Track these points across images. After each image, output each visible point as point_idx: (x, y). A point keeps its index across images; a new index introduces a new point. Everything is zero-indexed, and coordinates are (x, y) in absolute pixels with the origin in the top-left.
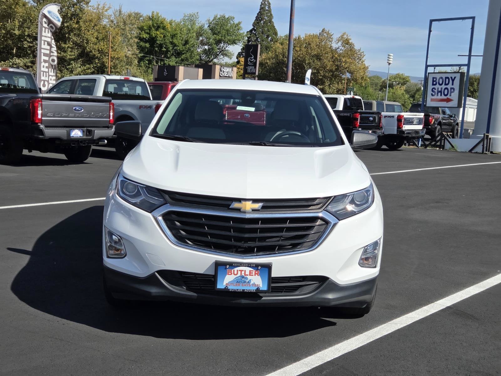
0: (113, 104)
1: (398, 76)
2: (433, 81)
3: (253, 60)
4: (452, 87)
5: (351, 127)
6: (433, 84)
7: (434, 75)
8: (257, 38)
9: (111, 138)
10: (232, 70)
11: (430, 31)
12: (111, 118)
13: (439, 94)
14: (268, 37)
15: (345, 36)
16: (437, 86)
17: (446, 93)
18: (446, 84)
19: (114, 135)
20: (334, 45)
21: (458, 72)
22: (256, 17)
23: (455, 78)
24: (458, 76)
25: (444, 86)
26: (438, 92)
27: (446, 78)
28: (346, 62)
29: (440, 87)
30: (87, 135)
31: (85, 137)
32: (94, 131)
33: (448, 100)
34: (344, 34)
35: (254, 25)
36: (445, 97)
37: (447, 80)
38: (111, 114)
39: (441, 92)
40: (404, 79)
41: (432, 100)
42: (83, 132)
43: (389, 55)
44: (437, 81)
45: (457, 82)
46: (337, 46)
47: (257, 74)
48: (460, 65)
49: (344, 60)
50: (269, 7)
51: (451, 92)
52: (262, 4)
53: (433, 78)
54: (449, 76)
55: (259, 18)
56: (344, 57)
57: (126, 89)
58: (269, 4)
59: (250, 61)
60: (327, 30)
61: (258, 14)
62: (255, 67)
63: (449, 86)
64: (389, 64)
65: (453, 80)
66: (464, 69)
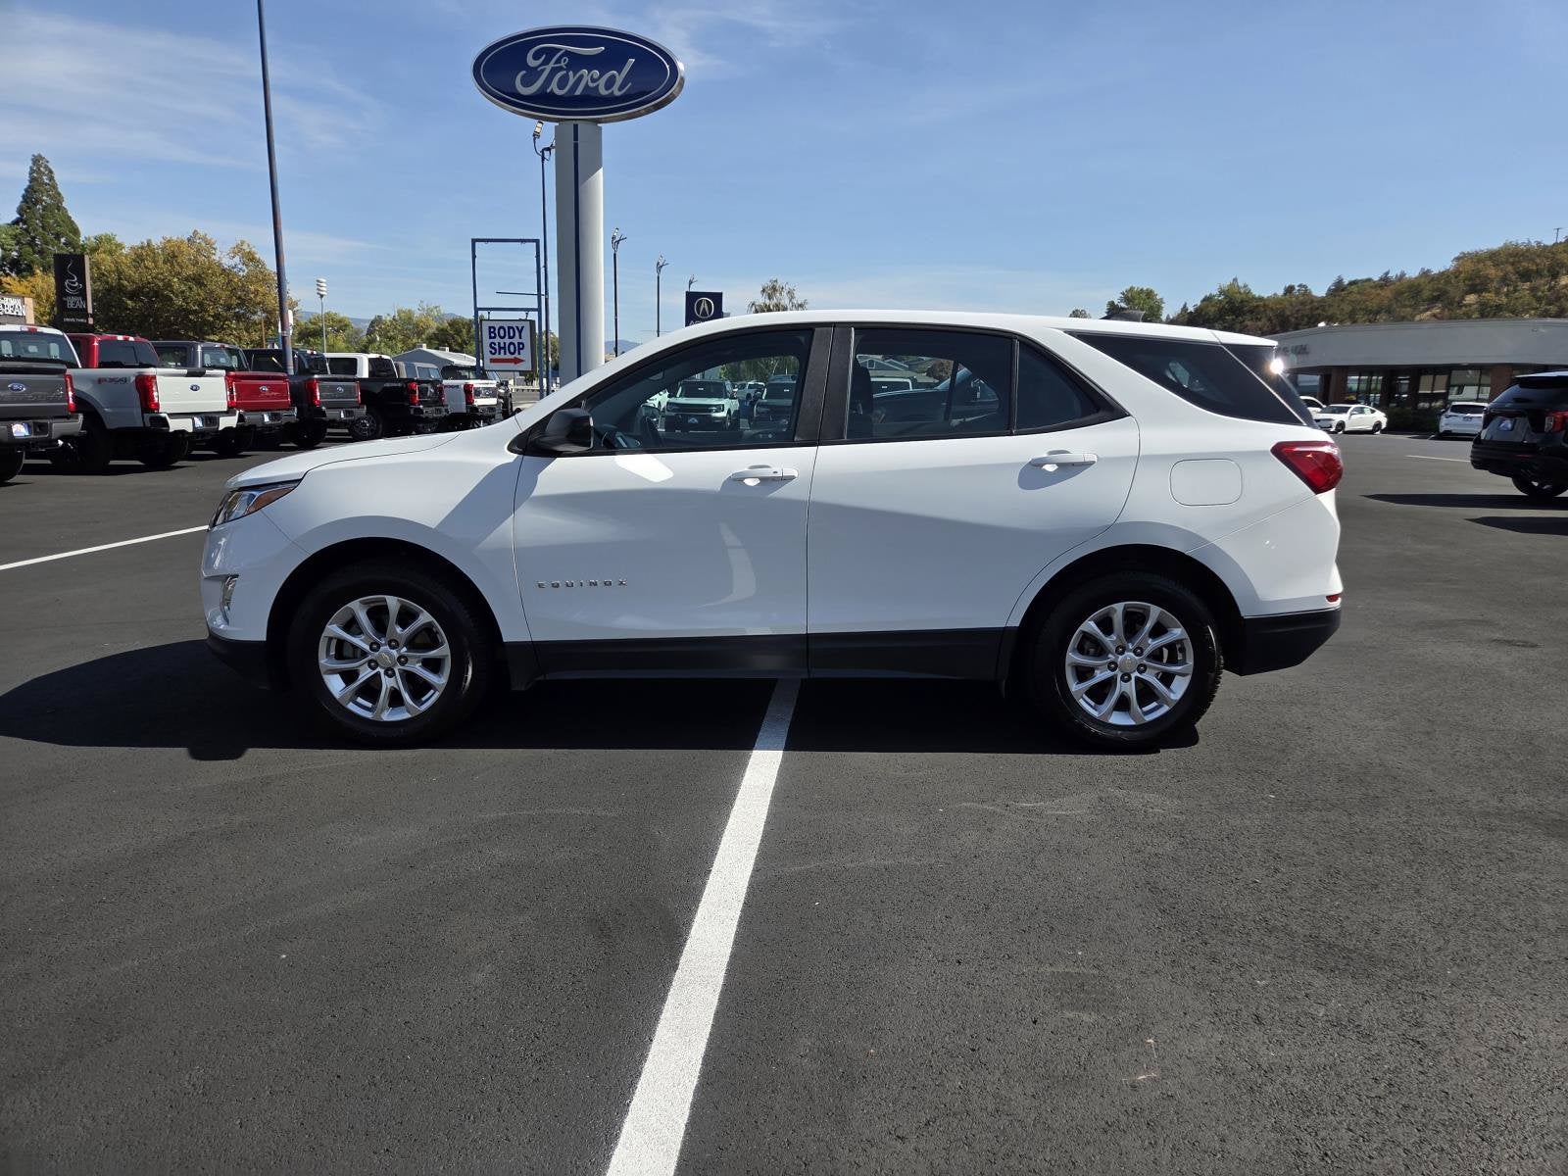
0: (70, 377)
1: (330, 318)
2: (490, 332)
3: (77, 284)
4: (520, 341)
5: (407, 404)
6: (490, 337)
7: (492, 324)
8: (34, 238)
9: (76, 435)
10: (23, 303)
11: (474, 257)
12: (71, 401)
13: (502, 351)
14: (58, 236)
15: (245, 247)
16: (497, 340)
17: (512, 350)
18: (510, 338)
19: (82, 429)
20: (227, 262)
21: (526, 320)
22: (23, 196)
23: (522, 328)
24: (527, 325)
25: (507, 341)
26: (500, 348)
27: (509, 328)
28: (256, 293)
29: (502, 341)
30: (36, 433)
31: (33, 436)
32: (51, 424)
33: (517, 361)
34: (243, 243)
35: (20, 211)
36: (512, 357)
37: (511, 331)
38: (70, 394)
39: (504, 348)
40: (340, 321)
41: (492, 361)
42: (29, 427)
43: (318, 281)
44: (496, 332)
45: (526, 333)
46: (232, 263)
47: (90, 311)
48: (528, 310)
49: (252, 288)
50: (51, 179)
51: (520, 349)
52: (32, 171)
53: (490, 328)
54: (514, 325)
55: (30, 199)
56: (252, 283)
57: (33, 349)
58: (51, 172)
59: (71, 287)
60: (202, 233)
61: (26, 190)
62: (85, 299)
63: (516, 340)
64: (322, 296)
65: (520, 332)
66: (533, 316)
